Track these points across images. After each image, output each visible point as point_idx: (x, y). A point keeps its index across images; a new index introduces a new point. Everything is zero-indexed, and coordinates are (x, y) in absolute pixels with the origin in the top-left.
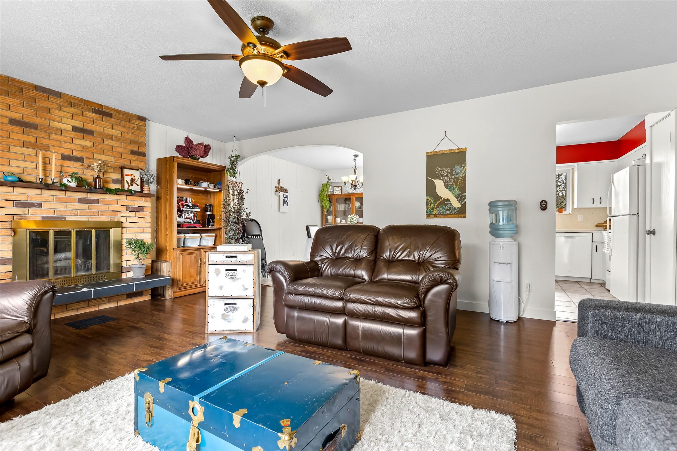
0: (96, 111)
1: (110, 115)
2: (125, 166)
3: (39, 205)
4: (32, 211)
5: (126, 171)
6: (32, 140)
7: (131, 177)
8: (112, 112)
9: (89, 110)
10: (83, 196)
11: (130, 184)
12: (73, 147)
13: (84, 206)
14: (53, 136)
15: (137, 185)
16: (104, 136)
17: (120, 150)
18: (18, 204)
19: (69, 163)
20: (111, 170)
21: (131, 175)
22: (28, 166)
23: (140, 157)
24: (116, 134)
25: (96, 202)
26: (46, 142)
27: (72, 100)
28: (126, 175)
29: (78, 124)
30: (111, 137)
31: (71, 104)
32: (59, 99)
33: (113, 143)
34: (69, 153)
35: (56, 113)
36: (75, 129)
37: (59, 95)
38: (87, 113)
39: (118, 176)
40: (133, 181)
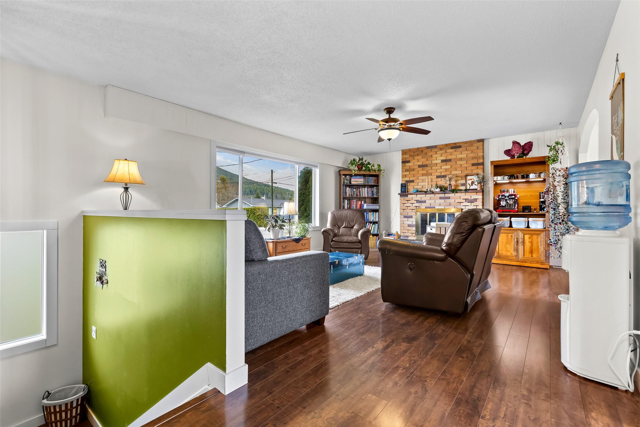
0: (452, 148)
1: (460, 147)
2: (469, 175)
3: (425, 202)
4: (423, 204)
5: (469, 178)
6: (425, 172)
7: (472, 181)
8: (461, 145)
9: (449, 149)
10: (443, 195)
11: (470, 185)
12: (441, 170)
13: (443, 201)
14: (433, 168)
15: (476, 185)
16: (457, 160)
17: (466, 165)
18: (418, 201)
19: (439, 179)
20: (460, 179)
21: (471, 179)
22: (424, 184)
23: (478, 166)
24: (463, 157)
25: (449, 198)
26: (430, 171)
27: (441, 147)
28: (468, 180)
29: (443, 158)
30: (461, 159)
31: (441, 149)
32: (436, 149)
33: (461, 162)
34: (439, 174)
35: (434, 156)
36: (443, 161)
37: (436, 147)
38: (448, 151)
39: (463, 182)
40: (473, 183)
